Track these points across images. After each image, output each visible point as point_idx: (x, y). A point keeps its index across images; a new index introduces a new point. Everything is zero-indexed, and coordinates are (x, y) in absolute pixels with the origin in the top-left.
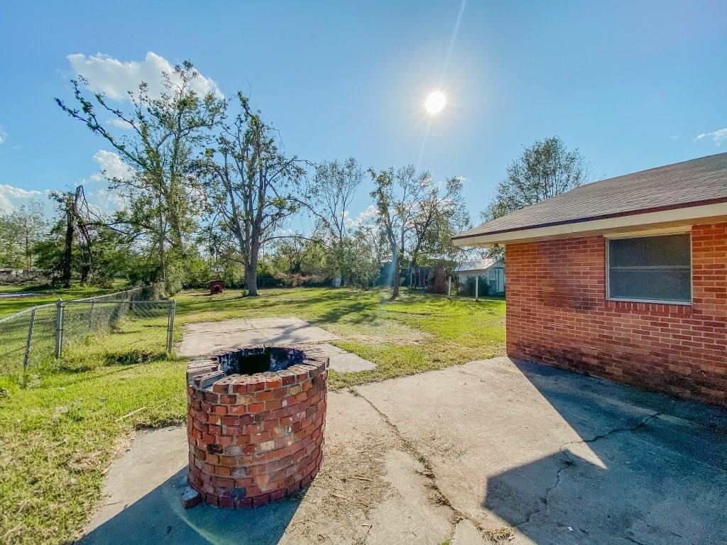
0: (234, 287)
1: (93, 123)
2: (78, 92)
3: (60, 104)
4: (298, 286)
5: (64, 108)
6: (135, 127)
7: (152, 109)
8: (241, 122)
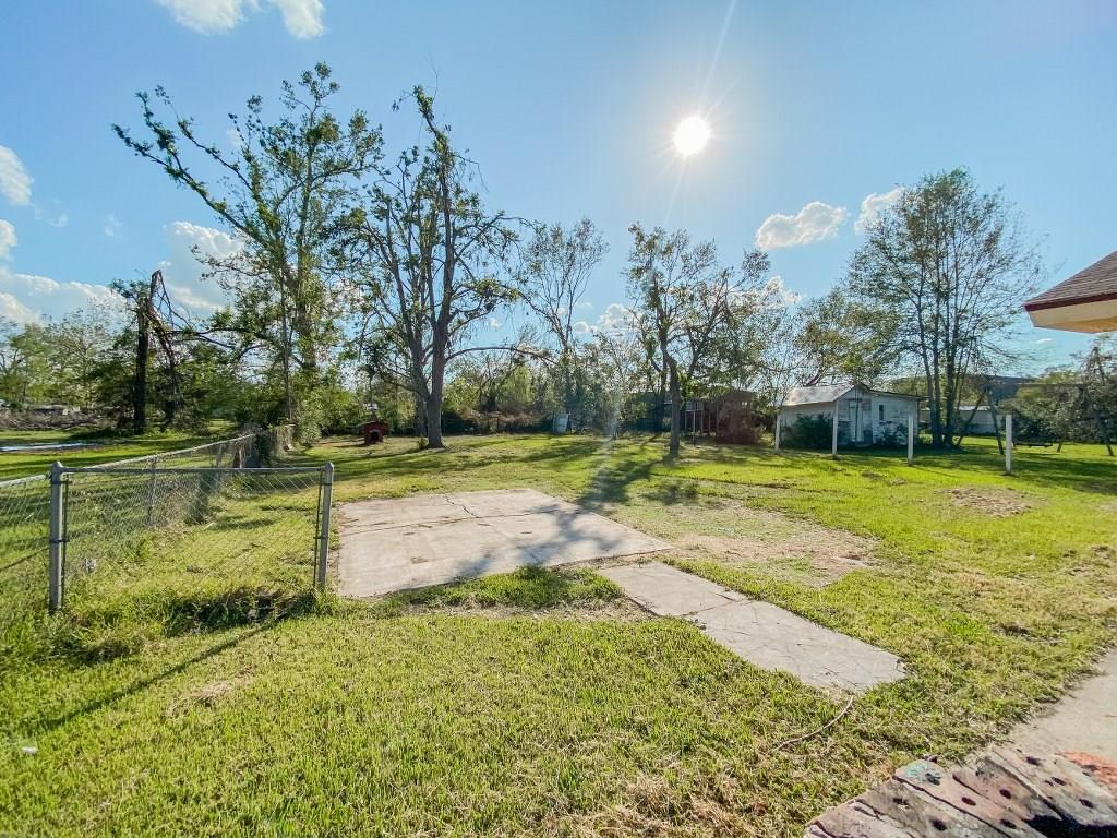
0: (398, 433)
1: (175, 167)
2: (149, 114)
3: (121, 134)
4: (499, 431)
5: (128, 141)
6: (240, 176)
7: (267, 142)
8: (408, 163)
